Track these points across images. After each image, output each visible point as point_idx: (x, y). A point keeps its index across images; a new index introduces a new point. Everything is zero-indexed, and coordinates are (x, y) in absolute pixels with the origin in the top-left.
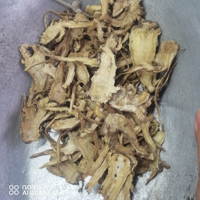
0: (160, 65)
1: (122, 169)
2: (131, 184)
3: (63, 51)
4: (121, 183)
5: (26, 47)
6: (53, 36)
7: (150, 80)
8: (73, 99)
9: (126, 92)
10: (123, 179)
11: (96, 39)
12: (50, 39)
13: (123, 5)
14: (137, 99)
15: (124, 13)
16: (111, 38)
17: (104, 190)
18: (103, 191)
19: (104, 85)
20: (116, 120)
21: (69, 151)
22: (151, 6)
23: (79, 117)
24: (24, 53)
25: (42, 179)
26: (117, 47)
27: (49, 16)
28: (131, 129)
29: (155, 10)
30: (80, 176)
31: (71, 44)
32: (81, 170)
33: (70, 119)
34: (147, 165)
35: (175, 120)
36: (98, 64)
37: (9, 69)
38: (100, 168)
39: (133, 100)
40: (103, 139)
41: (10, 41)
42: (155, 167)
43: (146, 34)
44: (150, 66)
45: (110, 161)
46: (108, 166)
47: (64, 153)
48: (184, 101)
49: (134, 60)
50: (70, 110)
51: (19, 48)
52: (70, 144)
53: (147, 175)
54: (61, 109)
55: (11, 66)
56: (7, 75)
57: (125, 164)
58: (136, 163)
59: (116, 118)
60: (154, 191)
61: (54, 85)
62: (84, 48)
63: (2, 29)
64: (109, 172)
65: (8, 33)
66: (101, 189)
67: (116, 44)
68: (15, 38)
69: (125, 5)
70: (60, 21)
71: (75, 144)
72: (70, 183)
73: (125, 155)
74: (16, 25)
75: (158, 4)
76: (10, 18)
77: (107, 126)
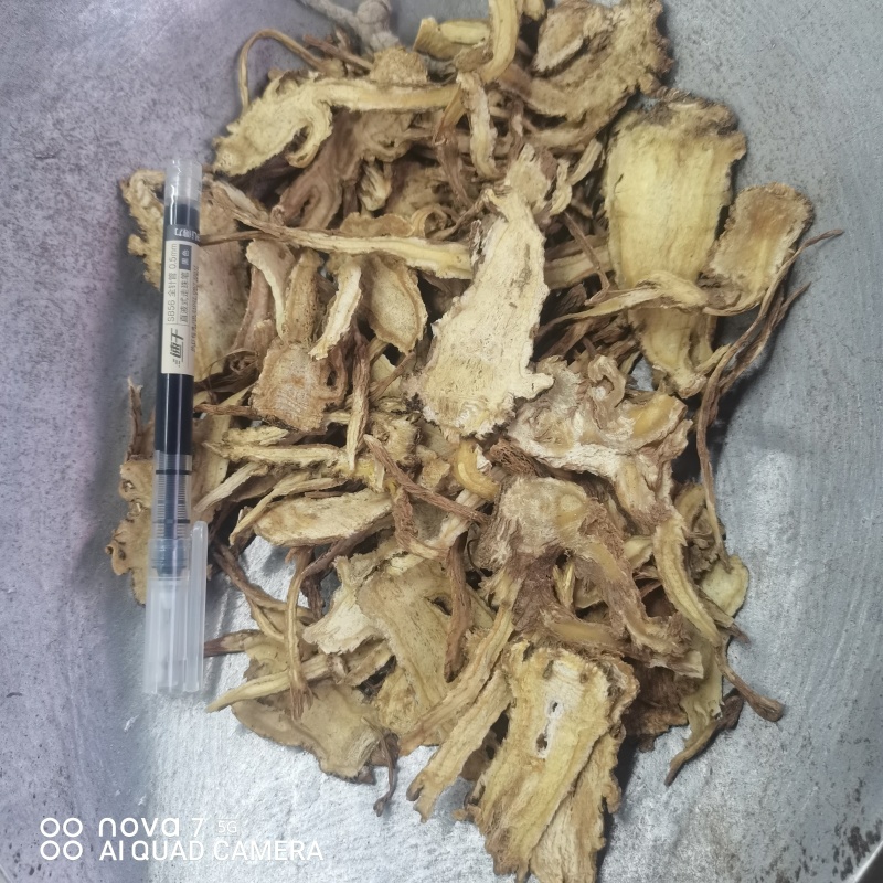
0: (730, 286)
1: (571, 712)
2: (606, 778)
3: (313, 210)
4: (563, 772)
5: (154, 182)
6: (278, 141)
7: (680, 348)
8: (359, 417)
9: (584, 388)
10: (573, 758)
11: (460, 163)
12: (263, 153)
13: (582, 23)
14: (626, 423)
15: (587, 58)
16: (525, 160)
17: (489, 806)
18: (484, 812)
19: (485, 359)
20: (548, 507)
21: (339, 636)
22: (699, 31)
23: (387, 489)
24: (145, 208)
25: (211, 759)
26: (549, 196)
27: (260, 52)
28: (610, 545)
29: (718, 50)
30: (379, 746)
31: (351, 180)
32: (388, 721)
33: (343, 498)
34: (673, 700)
35: (791, 513)
36: (468, 267)
37: (74, 272)
38: (473, 711)
39: (611, 425)
40: (487, 584)
41: (84, 152)
42: (709, 710)
43: (682, 153)
44: (688, 289)
45: (517, 680)
46: (508, 702)
47: (320, 645)
48: (835, 434)
49: (624, 257)
50: (345, 460)
51: (123, 186)
52: (342, 607)
53: (674, 745)
54: (305, 456)
55: (81, 261)
56: (63, 301)
57: (586, 691)
58: (634, 687)
59: (549, 495)
60: (701, 810)
61: (276, 351)
62: (405, 198)
63: (54, 98)
64: (512, 727)
65: (79, 118)
66: (476, 802)
67: (545, 185)
68: (105, 141)
69: (593, 23)
70: (308, 78)
71: (361, 609)
72: (337, 776)
73: (585, 651)
74: (113, 83)
75: (730, 24)
76: (90, 53)
77: (507, 529)
